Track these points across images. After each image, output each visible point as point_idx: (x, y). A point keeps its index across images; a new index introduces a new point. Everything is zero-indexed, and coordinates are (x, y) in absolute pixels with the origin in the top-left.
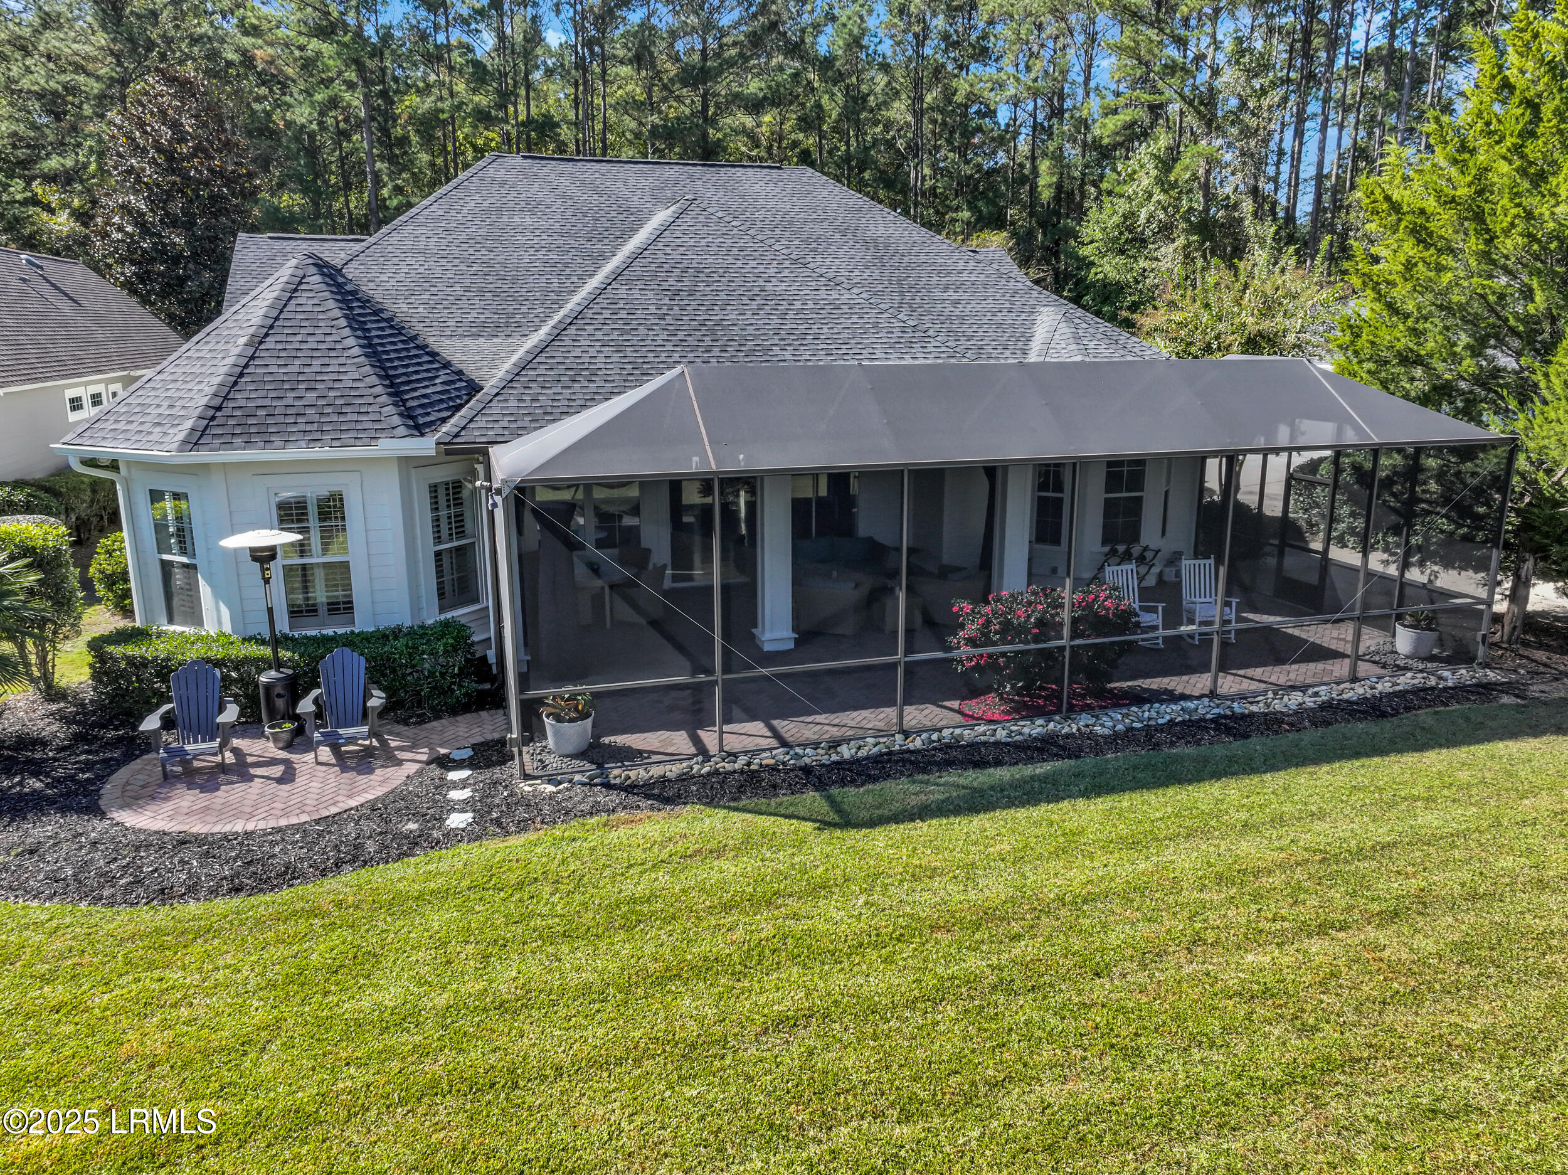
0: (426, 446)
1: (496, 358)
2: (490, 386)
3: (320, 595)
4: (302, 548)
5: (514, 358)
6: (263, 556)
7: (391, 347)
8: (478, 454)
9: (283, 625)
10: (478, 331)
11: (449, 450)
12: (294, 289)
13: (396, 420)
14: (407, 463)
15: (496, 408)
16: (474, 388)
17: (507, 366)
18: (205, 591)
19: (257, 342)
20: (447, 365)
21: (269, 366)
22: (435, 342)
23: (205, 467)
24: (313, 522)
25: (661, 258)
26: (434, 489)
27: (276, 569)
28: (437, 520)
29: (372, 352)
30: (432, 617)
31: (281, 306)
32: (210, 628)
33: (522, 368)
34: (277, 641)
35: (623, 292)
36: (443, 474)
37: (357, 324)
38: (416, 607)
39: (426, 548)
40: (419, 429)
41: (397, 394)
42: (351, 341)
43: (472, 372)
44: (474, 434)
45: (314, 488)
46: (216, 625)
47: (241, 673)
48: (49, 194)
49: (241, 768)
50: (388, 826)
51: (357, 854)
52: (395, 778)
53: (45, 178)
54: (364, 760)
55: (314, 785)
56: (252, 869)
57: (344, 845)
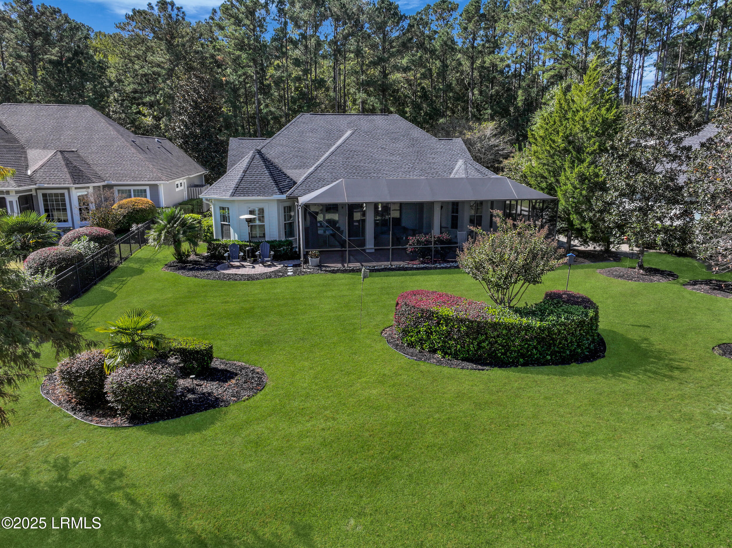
0: (284, 197)
1: (301, 175)
2: (299, 182)
3: (259, 233)
4: (254, 221)
5: (305, 175)
6: (248, 221)
7: (275, 173)
8: (296, 199)
9: (250, 239)
10: (296, 167)
11: (289, 198)
12: (253, 159)
13: (277, 191)
14: (279, 201)
15: (300, 188)
16: (295, 183)
17: (303, 177)
18: (232, 230)
19: (245, 172)
20: (288, 177)
21: (248, 178)
22: (285, 171)
23: (234, 201)
24: (257, 214)
25: (345, 148)
26: (285, 208)
28: (285, 216)
29: (271, 174)
30: (283, 239)
31: (250, 163)
32: (232, 238)
33: (307, 178)
34: (249, 242)
35: (334, 158)
36: (287, 204)
37: (267, 167)
38: (279, 237)
39: (282, 222)
40: (282, 193)
41: (277, 184)
42: (266, 172)
43: (295, 179)
44: (295, 194)
45: (258, 206)
46: (234, 237)
47: (241, 248)
48: (145, 110)
49: (243, 266)
50: (276, 274)
51: (270, 277)
52: (276, 268)
53: (144, 104)
54: (269, 266)
55: (259, 269)
56: (251, 278)
57: (268, 276)
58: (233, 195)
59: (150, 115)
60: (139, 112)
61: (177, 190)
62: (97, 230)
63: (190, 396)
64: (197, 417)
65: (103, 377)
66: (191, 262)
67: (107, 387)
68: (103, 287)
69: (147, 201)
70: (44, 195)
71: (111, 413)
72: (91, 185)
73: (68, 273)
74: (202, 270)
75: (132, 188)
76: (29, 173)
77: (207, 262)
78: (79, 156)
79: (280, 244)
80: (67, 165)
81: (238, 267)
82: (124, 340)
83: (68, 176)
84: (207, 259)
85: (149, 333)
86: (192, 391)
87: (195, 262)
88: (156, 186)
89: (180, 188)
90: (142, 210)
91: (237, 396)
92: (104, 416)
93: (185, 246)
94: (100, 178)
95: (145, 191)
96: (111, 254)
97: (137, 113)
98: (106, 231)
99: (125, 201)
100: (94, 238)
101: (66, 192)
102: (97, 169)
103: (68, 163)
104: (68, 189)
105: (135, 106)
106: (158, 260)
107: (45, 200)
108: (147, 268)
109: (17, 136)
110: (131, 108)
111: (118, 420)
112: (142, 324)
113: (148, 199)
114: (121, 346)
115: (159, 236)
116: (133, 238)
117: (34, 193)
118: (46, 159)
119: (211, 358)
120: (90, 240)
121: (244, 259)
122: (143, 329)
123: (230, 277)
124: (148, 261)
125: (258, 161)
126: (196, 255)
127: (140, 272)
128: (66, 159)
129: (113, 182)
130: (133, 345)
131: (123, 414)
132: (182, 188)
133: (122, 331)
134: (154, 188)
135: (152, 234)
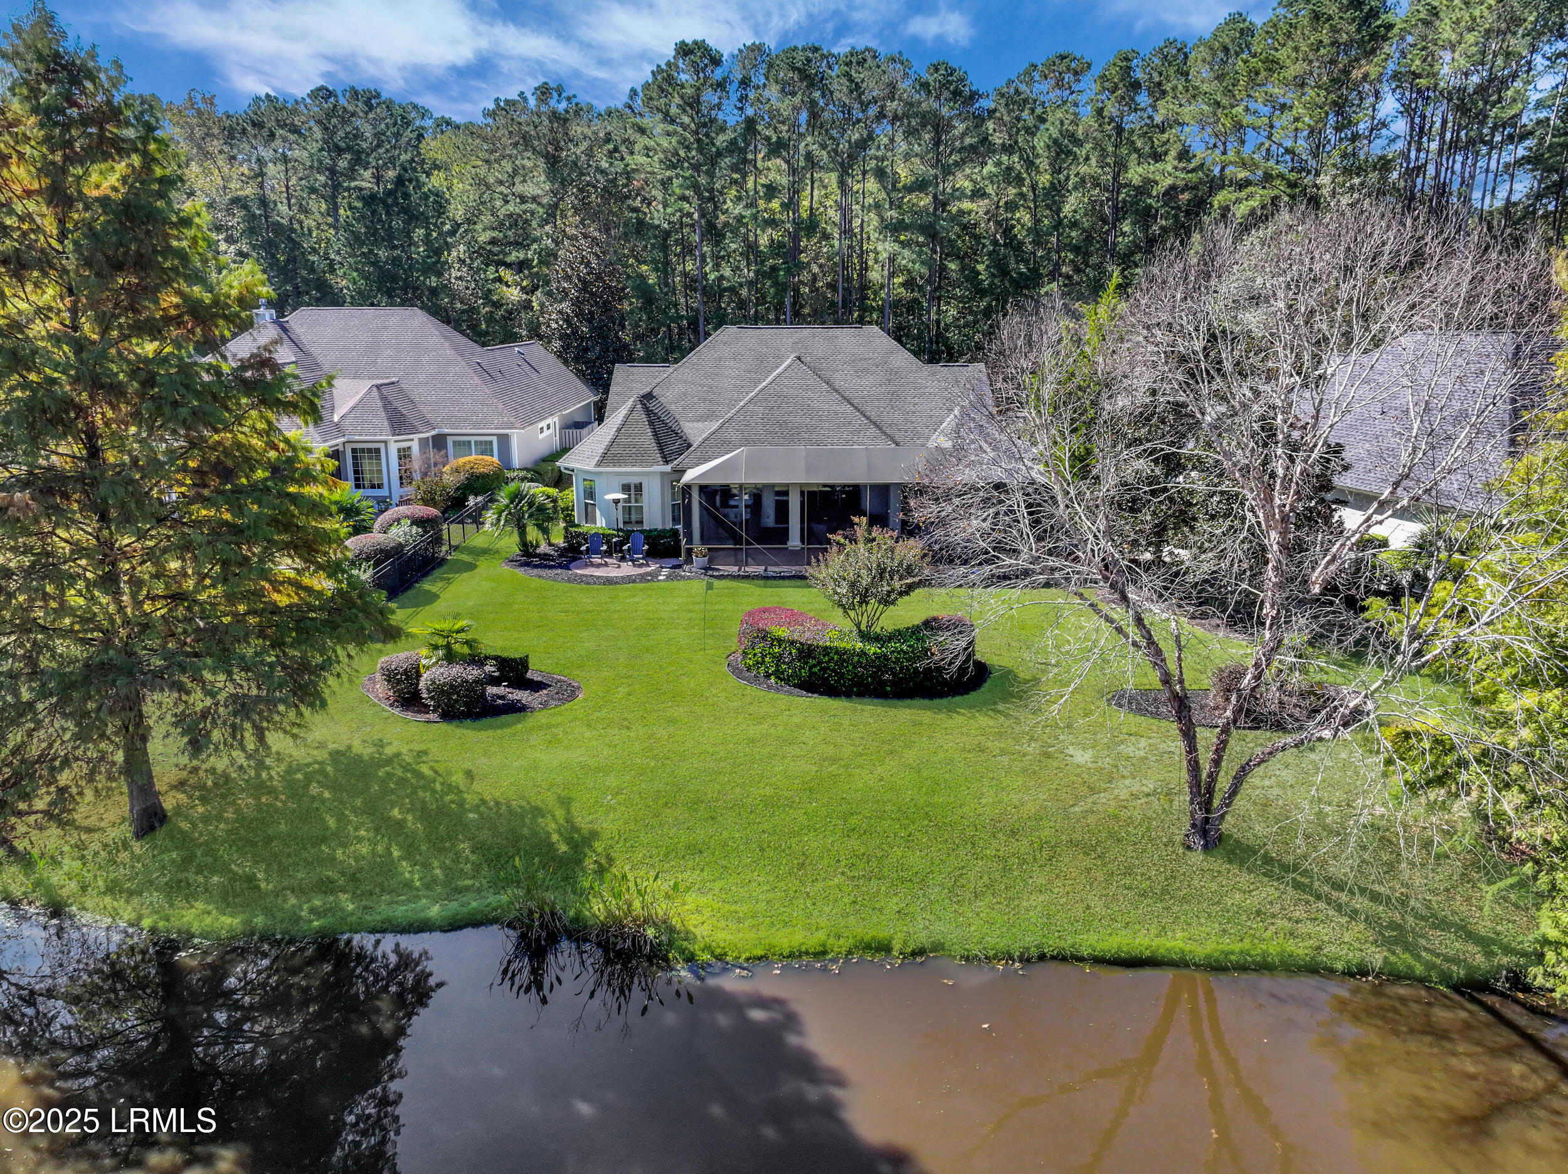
0: (668, 468)
2: (695, 445)
3: (634, 517)
4: (628, 500)
6: (616, 502)
7: (662, 432)
8: (683, 472)
9: (621, 526)
10: (699, 419)
11: (674, 470)
12: (632, 411)
13: (660, 459)
14: (663, 474)
15: (693, 454)
16: (689, 446)
17: (701, 438)
18: (598, 513)
19: (619, 430)
20: (681, 437)
21: (622, 440)
22: (683, 424)
23: (601, 472)
24: (633, 492)
26: (668, 484)
27: (620, 505)
29: (655, 434)
30: (669, 526)
31: (627, 417)
32: (598, 525)
33: (705, 440)
34: (618, 530)
37: (651, 423)
38: (664, 523)
39: (669, 504)
40: (667, 462)
41: (661, 447)
42: (649, 430)
43: (691, 439)
44: (684, 465)
45: (634, 480)
46: (601, 523)
47: (607, 538)
48: (507, 274)
49: (606, 565)
50: (643, 578)
51: (634, 581)
52: (649, 569)
53: (508, 266)
54: (641, 566)
55: (627, 569)
56: (609, 581)
57: (630, 580)
58: (598, 465)
59: (517, 284)
60: (499, 280)
61: (541, 436)
62: (421, 510)
63: (500, 702)
64: (504, 718)
65: (419, 675)
66: (538, 556)
67: (422, 685)
68: (426, 585)
69: (489, 462)
70: (354, 451)
71: (425, 709)
72: (416, 437)
73: (386, 566)
74: (551, 567)
75: (473, 439)
76: (336, 418)
77: (560, 556)
78: (401, 390)
79: (662, 534)
80: (385, 407)
81: (599, 566)
82: (441, 642)
83: (386, 423)
84: (563, 552)
85: (462, 636)
86: (502, 698)
87: (545, 557)
88: (507, 436)
89: (546, 433)
90: (484, 476)
91: (545, 705)
92: (419, 712)
93: (533, 534)
94: (430, 425)
95: (491, 442)
96: (437, 540)
97: (495, 280)
98: (433, 512)
99: (462, 460)
100: (417, 522)
101: (382, 446)
102: (425, 410)
103: (387, 404)
104: (385, 442)
105: (492, 269)
106: (497, 552)
107: (355, 458)
108: (483, 564)
109: (320, 359)
110: (485, 271)
111: (432, 716)
112: (456, 627)
113: (495, 459)
114: (436, 647)
115: (499, 520)
116: (469, 516)
117: (341, 448)
118: (358, 397)
119: (526, 668)
120: (412, 524)
121: (608, 553)
122: (458, 632)
123: (582, 580)
124: (484, 552)
125: (640, 416)
126: (550, 544)
127: (471, 567)
128: (383, 398)
129: (446, 431)
130: (448, 647)
131: (434, 711)
132: (551, 431)
133: (438, 633)
134: (504, 440)
135: (490, 516)
